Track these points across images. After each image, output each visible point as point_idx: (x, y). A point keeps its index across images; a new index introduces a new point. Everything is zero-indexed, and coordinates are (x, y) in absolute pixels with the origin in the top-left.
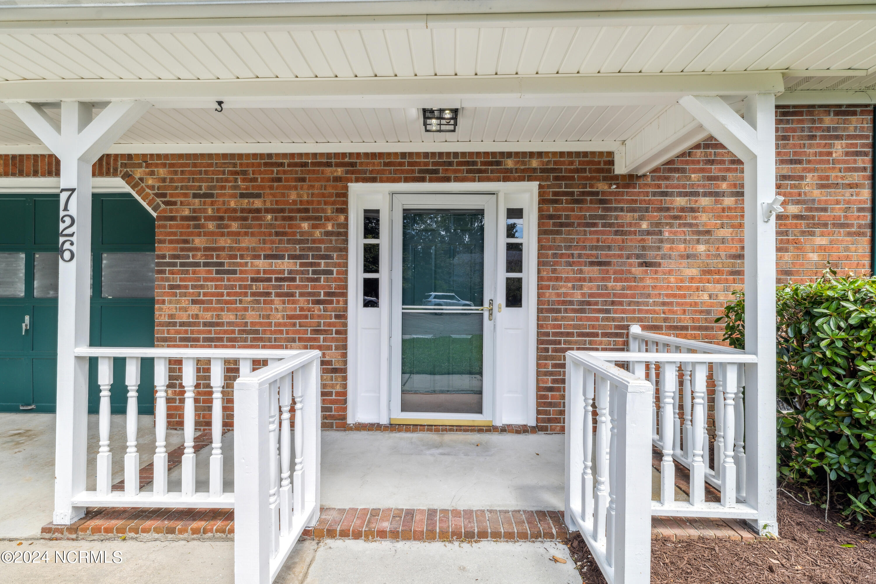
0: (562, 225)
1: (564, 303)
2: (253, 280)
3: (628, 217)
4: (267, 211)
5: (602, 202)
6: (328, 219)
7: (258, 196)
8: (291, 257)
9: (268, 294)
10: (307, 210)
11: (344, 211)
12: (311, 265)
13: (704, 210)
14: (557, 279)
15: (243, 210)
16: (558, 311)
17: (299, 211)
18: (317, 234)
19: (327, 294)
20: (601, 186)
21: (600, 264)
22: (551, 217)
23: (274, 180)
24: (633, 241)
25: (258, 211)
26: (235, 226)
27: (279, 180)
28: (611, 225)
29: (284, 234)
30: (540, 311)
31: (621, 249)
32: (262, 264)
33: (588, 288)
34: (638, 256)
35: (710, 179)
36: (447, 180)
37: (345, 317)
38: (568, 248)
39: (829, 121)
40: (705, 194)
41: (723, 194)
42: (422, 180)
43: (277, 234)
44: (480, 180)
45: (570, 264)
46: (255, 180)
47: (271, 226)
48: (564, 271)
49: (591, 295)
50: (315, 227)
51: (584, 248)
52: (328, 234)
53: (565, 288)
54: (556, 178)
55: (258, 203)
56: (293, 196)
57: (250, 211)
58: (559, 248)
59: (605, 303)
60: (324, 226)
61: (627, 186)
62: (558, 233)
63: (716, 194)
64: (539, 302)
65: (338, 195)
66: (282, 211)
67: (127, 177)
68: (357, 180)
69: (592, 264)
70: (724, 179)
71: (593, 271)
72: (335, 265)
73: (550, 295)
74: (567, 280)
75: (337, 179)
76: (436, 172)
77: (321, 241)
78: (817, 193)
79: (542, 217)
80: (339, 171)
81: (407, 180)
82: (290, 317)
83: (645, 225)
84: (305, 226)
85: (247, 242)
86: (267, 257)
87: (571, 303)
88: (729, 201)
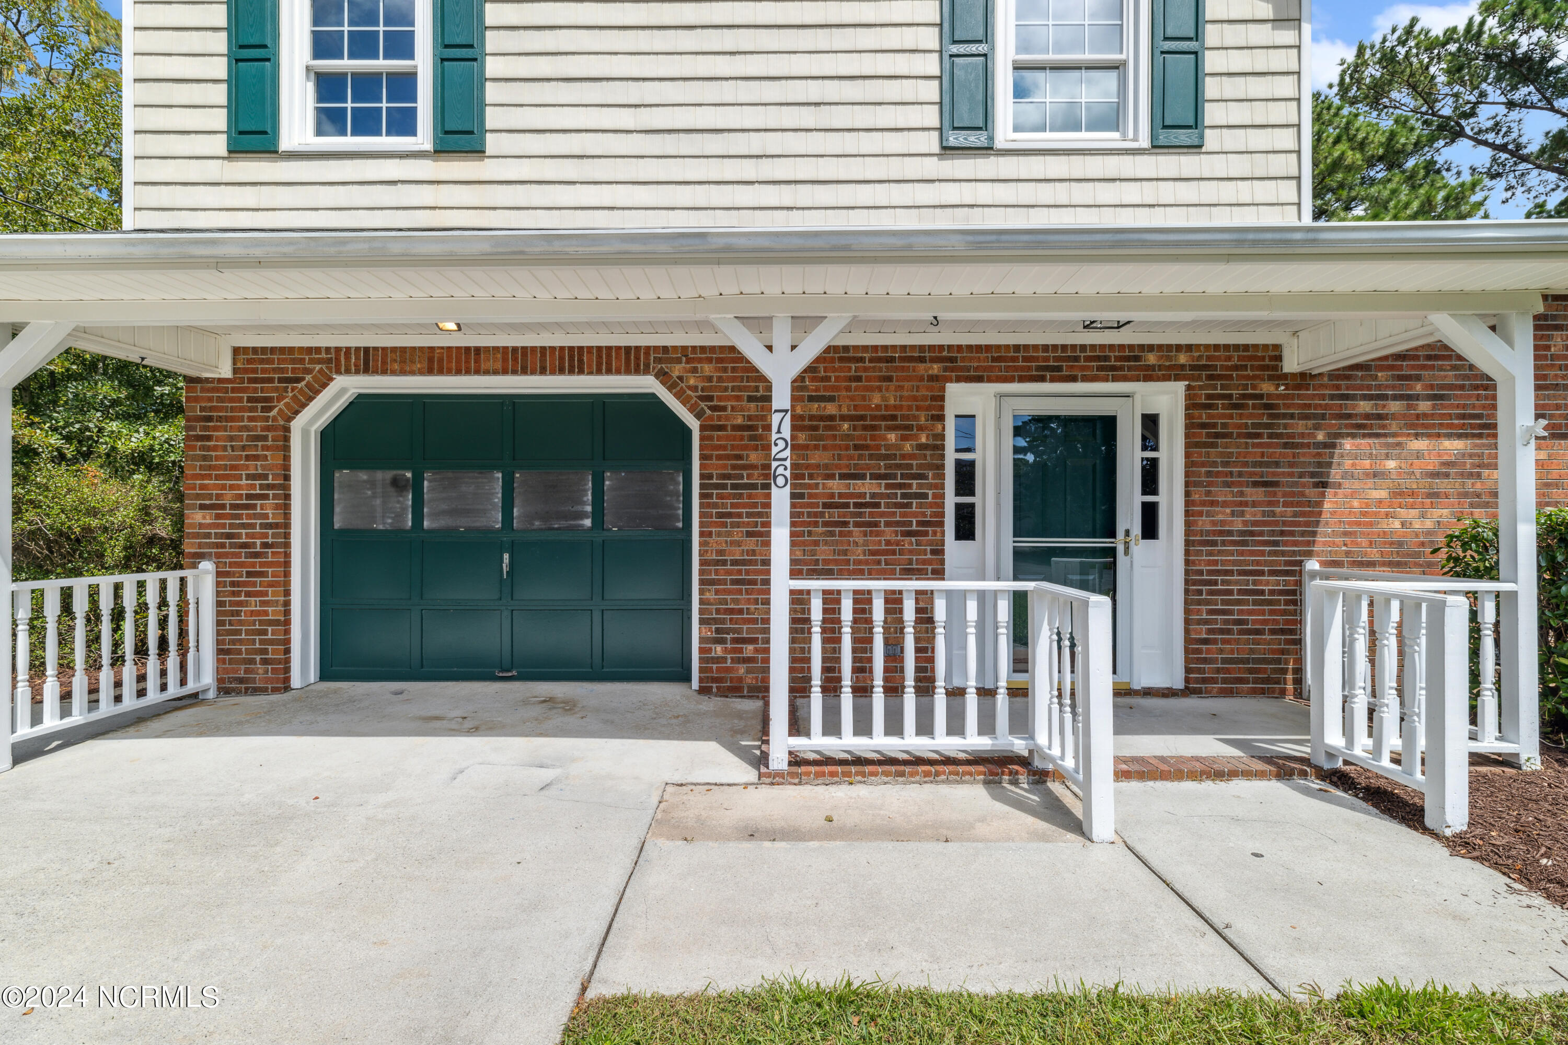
0: (1217, 436)
1: (1221, 533)
2: (825, 506)
3: (1300, 426)
4: (843, 418)
5: (1267, 406)
6: (921, 428)
7: (831, 399)
8: (874, 477)
9: (845, 524)
10: (894, 418)
11: (941, 418)
12: (900, 486)
13: (1394, 417)
14: (1213, 503)
15: (812, 418)
16: (1214, 543)
17: (884, 418)
18: (908, 447)
19: (919, 523)
20: (1267, 387)
21: (1265, 484)
22: (1203, 426)
23: (851, 379)
24: (1306, 457)
25: (831, 418)
27: (858, 379)
28: (1279, 436)
29: (866, 447)
30: (1188, 543)
31: (1291, 465)
32: (836, 486)
33: (1251, 514)
34: (1313, 475)
35: (1400, 378)
36: (1073, 379)
37: (942, 552)
38: (1225, 464)
40: (1395, 398)
41: (1417, 397)
42: (1042, 379)
43: (856, 447)
44: (1115, 379)
45: (1227, 485)
46: (828, 379)
47: (847, 437)
48: (1222, 494)
49: (1255, 523)
50: (904, 438)
51: (1246, 464)
52: (921, 447)
53: (1223, 514)
54: (1210, 377)
55: (831, 409)
56: (876, 399)
57: (822, 418)
58: (1214, 464)
59: (1272, 533)
60: (916, 437)
61: (1298, 387)
62: (1213, 445)
63: (1409, 397)
64: (1187, 533)
65: (933, 398)
66: (862, 418)
67: (662, 376)
68: (959, 380)
69: (1256, 484)
70: (1418, 378)
71: (1257, 494)
72: (931, 487)
73: (1204, 523)
74: (1225, 504)
75: (932, 378)
76: (1059, 369)
77: (912, 456)
79: (1190, 426)
80: (936, 369)
81: (1022, 379)
82: (872, 553)
83: (1320, 437)
84: (892, 437)
85: (817, 458)
86: (843, 477)
87: (1230, 533)
88: (1424, 406)
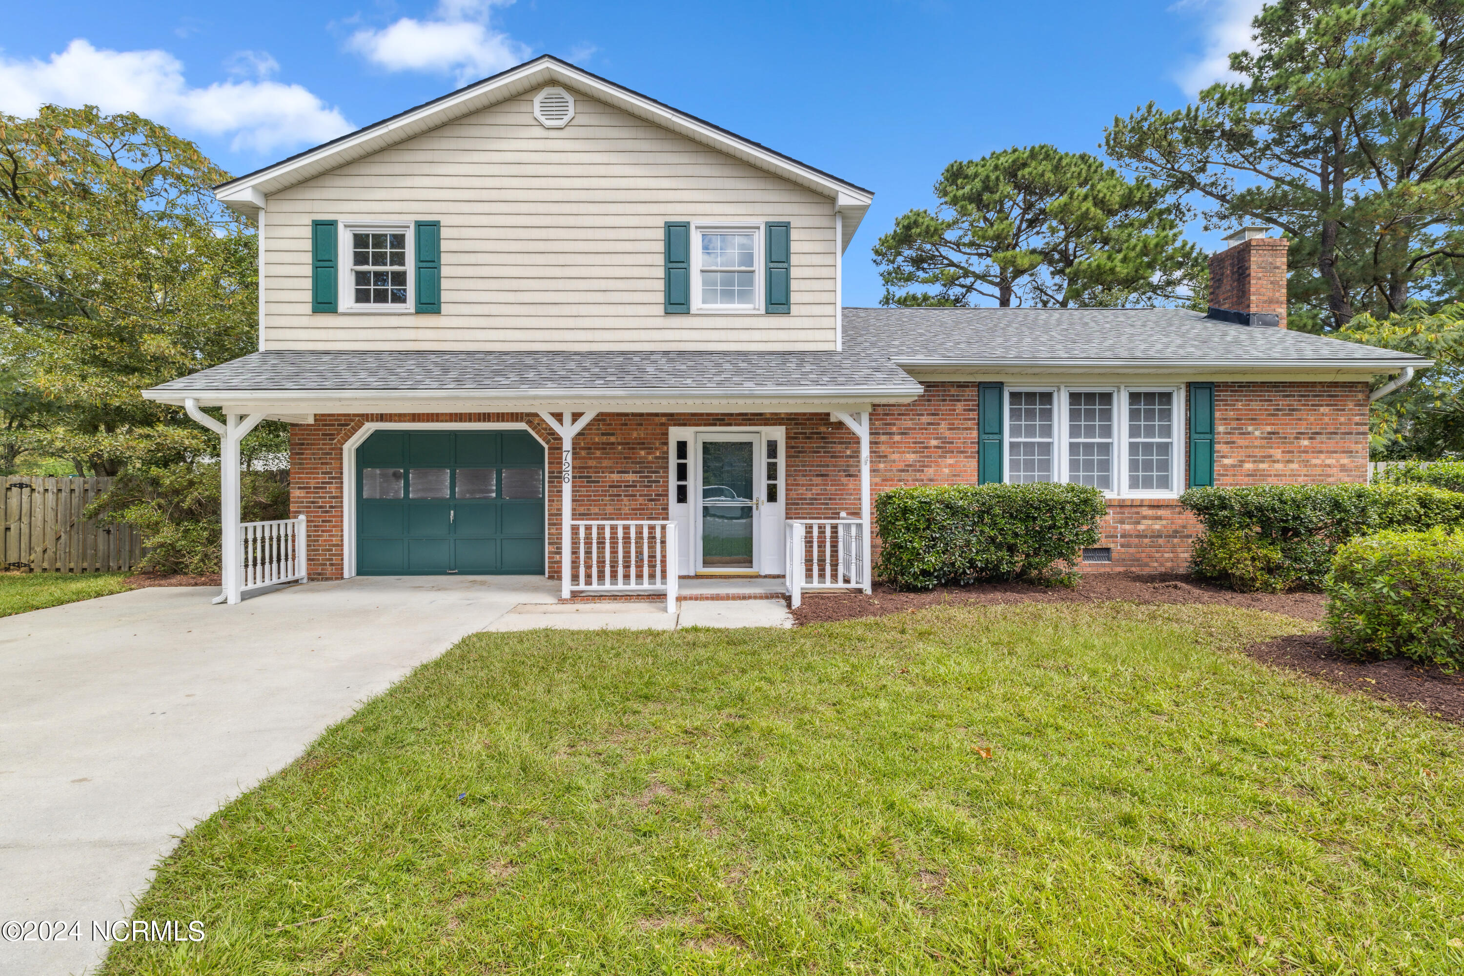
0: (799, 452)
1: (801, 499)
2: (610, 487)
3: (839, 448)
4: (619, 444)
5: (823, 438)
6: (657, 449)
7: (613, 434)
8: (634, 472)
9: (620, 495)
10: (643, 443)
11: (666, 444)
12: (647, 477)
13: (883, 443)
14: (797, 485)
15: (603, 444)
16: (798, 504)
17: (639, 444)
18: (650, 458)
19: (656, 495)
20: (823, 429)
21: (822, 475)
22: (793, 447)
23: (622, 425)
24: (841, 462)
25: (613, 444)
26: (598, 453)
27: (626, 425)
28: (828, 452)
29: (630, 458)
30: (787, 504)
31: (835, 466)
32: (615, 477)
33: (815, 490)
34: (845, 471)
35: (886, 424)
36: (730, 425)
37: (667, 509)
38: (803, 466)
39: (953, 391)
40: (884, 434)
41: (893, 434)
42: (715, 425)
43: (625, 458)
44: (750, 425)
45: (804, 476)
46: (610, 425)
47: (621, 453)
48: (802, 480)
49: (818, 494)
50: (648, 453)
51: (813, 466)
52: (657, 458)
53: (802, 490)
54: (796, 424)
55: (613, 439)
56: (635, 434)
57: (608, 444)
58: (798, 466)
59: (825, 499)
60: (654, 453)
61: (838, 429)
62: (798, 457)
63: (890, 434)
64: (787, 499)
65: (663, 434)
66: (628, 444)
67: (529, 423)
68: (675, 425)
69: (817, 475)
70: (894, 424)
71: (818, 480)
72: (661, 477)
73: (793, 495)
74: (803, 485)
75: (662, 424)
76: (723, 420)
77: (653, 462)
78: (948, 434)
79: (788, 447)
80: (664, 419)
81: (705, 425)
82: (633, 509)
83: (848, 453)
84: (643, 453)
85: (606, 463)
86: (618, 472)
87: (805, 499)
88: (897, 438)
